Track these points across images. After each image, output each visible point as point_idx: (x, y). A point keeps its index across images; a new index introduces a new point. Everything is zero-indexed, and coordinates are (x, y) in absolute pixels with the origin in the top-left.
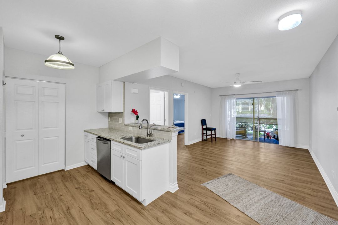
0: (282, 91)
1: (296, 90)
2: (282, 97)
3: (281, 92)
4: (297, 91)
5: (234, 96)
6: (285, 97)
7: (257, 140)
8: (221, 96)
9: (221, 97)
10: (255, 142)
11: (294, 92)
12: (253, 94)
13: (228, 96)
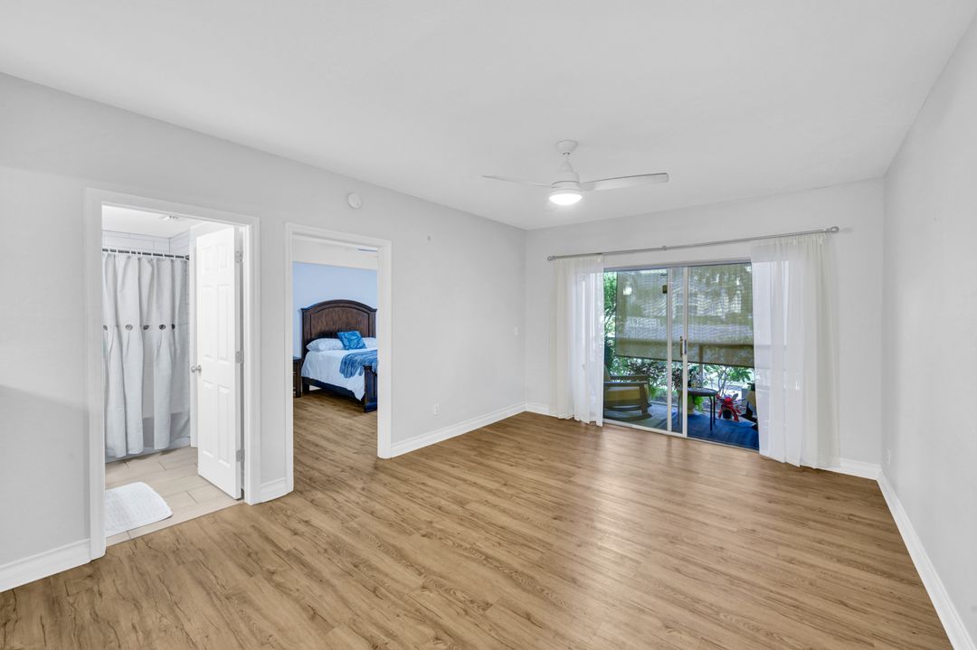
0: (775, 237)
1: (828, 231)
2: (774, 264)
3: (771, 242)
4: (834, 235)
5: (599, 259)
6: (787, 262)
7: (681, 432)
8: (554, 258)
9: (552, 262)
10: (674, 441)
11: (820, 239)
12: (665, 248)
13: (574, 259)
